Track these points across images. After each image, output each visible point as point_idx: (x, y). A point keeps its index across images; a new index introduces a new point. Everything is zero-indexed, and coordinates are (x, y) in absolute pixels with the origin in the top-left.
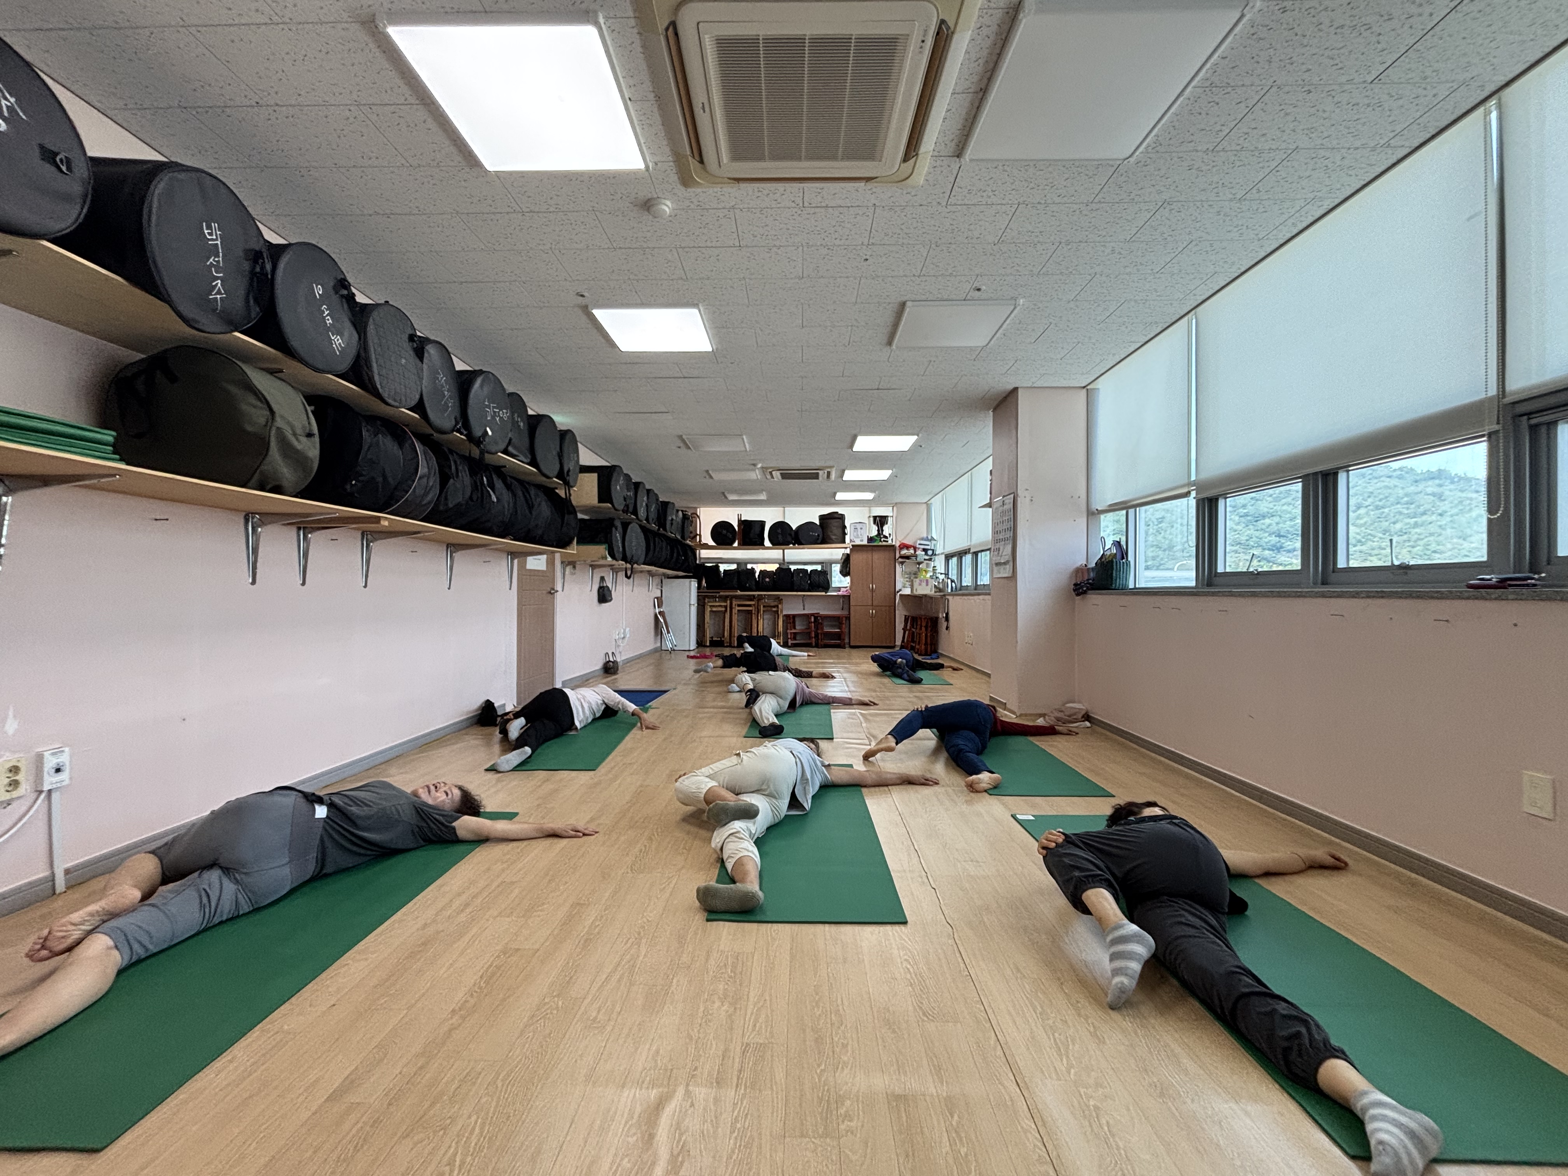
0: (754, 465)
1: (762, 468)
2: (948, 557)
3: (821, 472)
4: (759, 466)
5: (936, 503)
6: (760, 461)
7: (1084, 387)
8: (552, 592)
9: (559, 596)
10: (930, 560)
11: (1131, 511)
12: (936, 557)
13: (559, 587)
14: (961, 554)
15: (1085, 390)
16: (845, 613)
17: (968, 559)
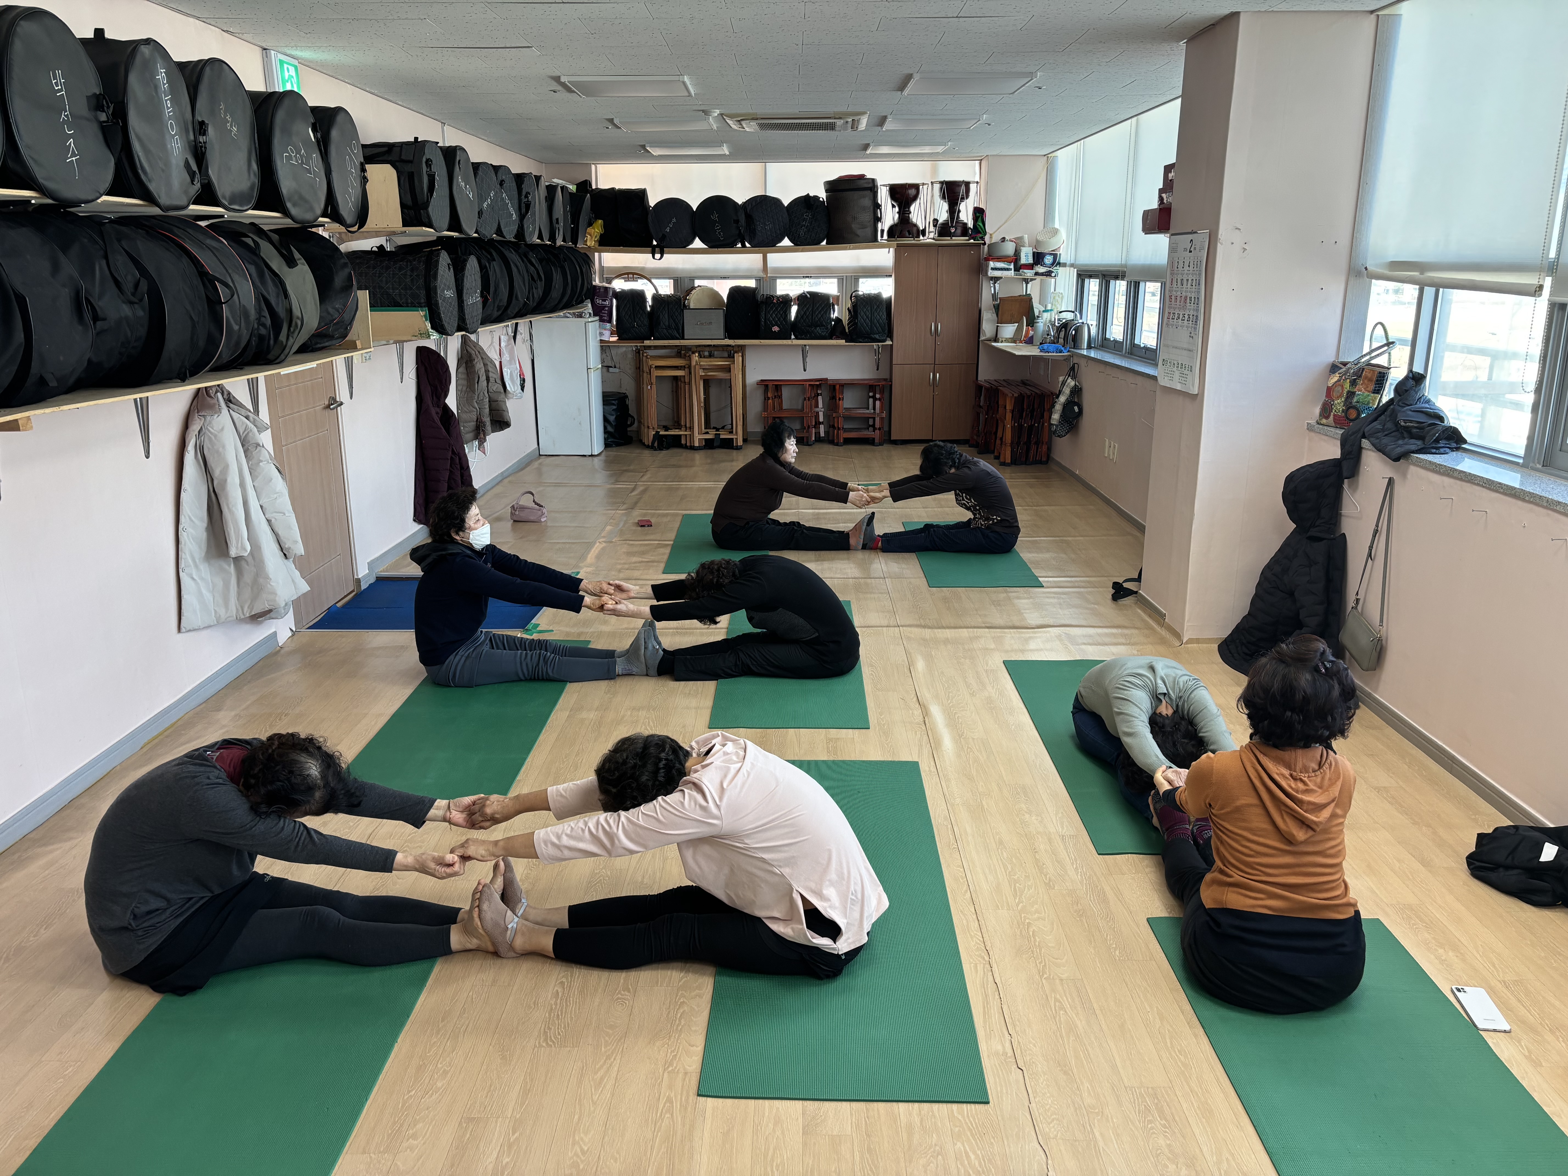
0: (706, 113)
1: (722, 115)
2: (1084, 275)
3: (839, 123)
4: (716, 112)
5: (1064, 157)
6: (717, 106)
7: (1372, 12)
8: (333, 404)
9: (343, 411)
10: (1048, 274)
11: (1429, 292)
12: (1061, 270)
13: (343, 394)
14: (1107, 276)
15: (1373, 16)
16: (883, 374)
17: (1120, 287)
